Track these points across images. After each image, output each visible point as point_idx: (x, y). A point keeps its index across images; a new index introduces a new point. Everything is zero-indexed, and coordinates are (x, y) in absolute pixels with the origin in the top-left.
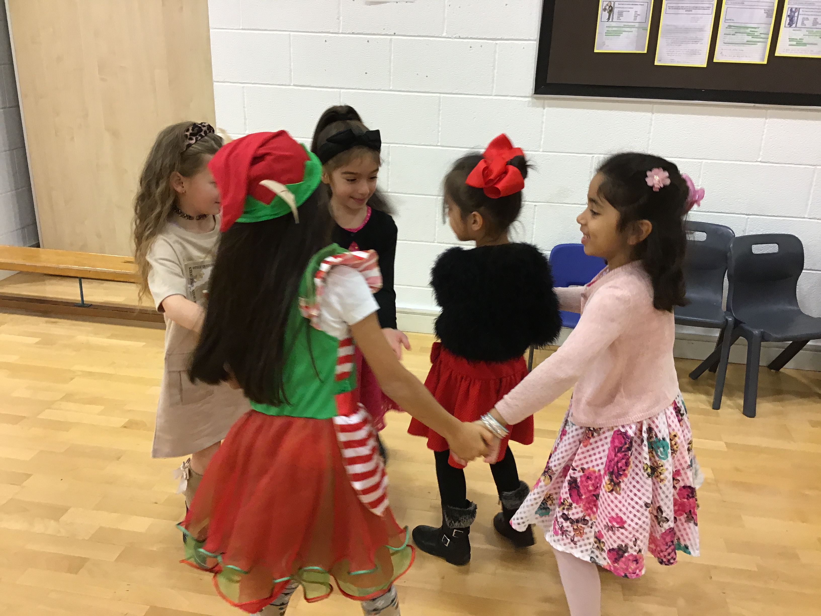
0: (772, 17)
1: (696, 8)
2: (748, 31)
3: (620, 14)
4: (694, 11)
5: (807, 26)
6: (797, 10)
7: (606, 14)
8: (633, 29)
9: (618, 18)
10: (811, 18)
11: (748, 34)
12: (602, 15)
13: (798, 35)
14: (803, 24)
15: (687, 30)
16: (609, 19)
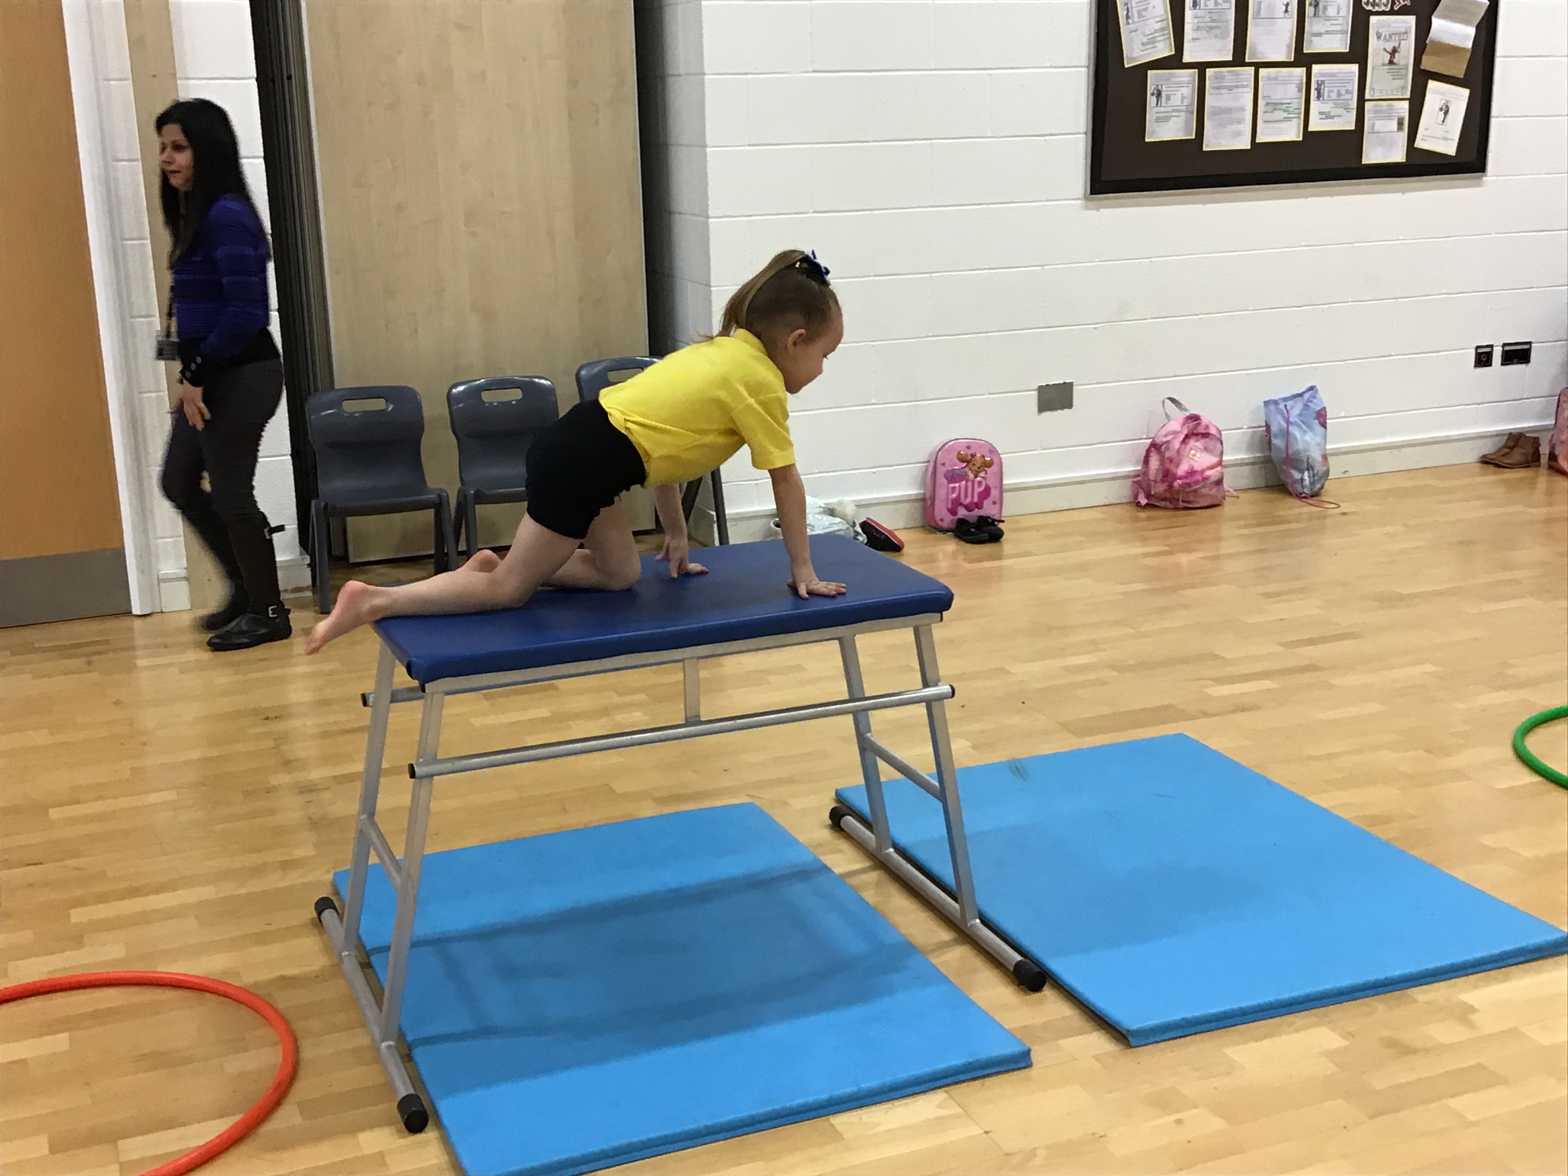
0: (1302, 91)
1: (1236, 87)
2: (1284, 107)
3: (1168, 98)
4: (1235, 90)
5: (1333, 98)
6: (1323, 82)
7: (1154, 99)
8: (1183, 114)
9: (1166, 103)
10: (1335, 89)
11: (1285, 111)
12: (1151, 100)
13: (1327, 107)
14: (1329, 96)
15: (1229, 111)
16: (1157, 104)
